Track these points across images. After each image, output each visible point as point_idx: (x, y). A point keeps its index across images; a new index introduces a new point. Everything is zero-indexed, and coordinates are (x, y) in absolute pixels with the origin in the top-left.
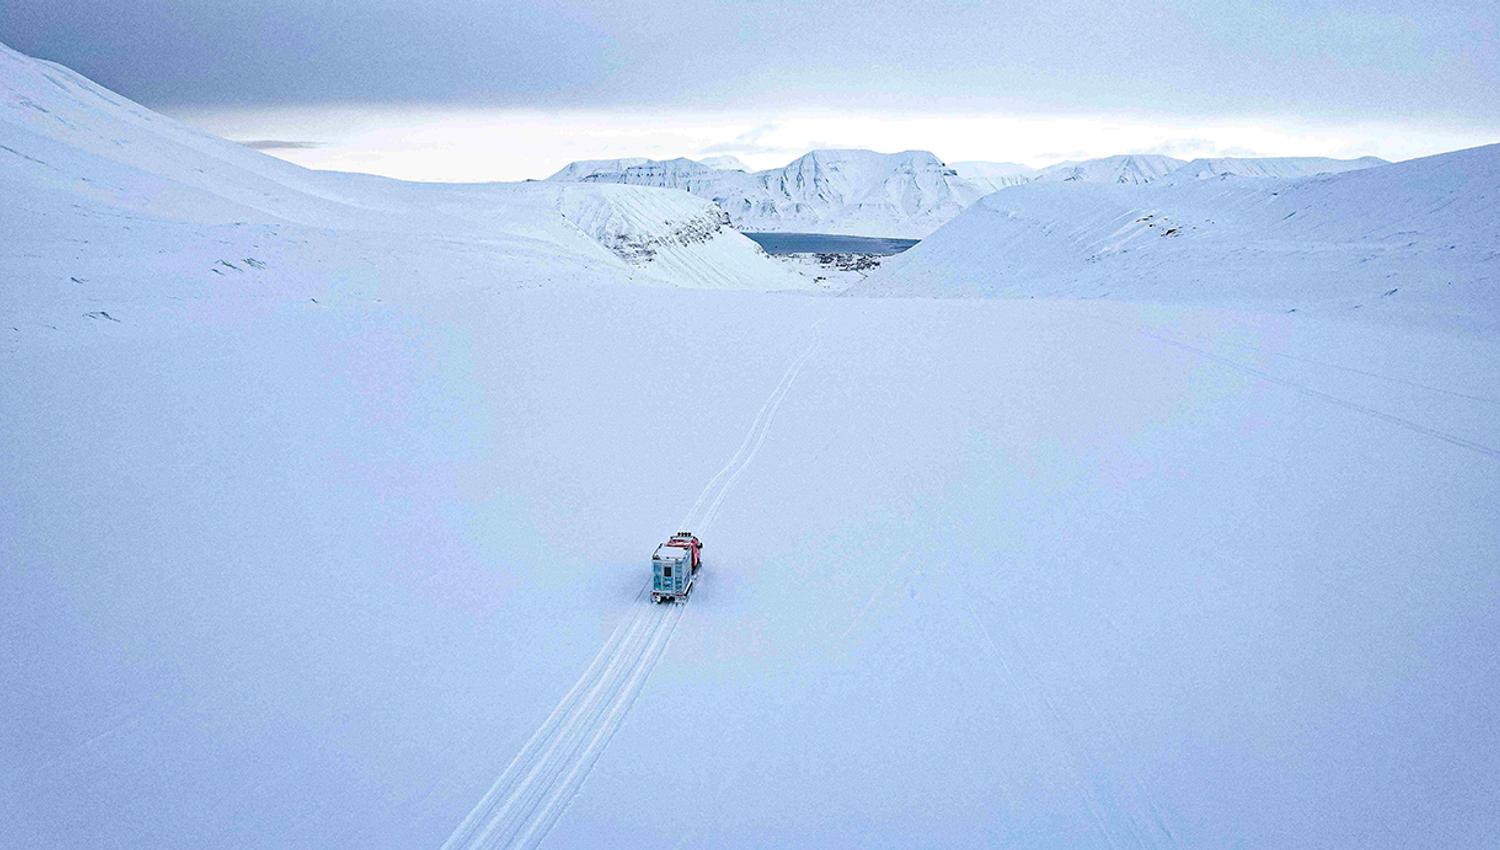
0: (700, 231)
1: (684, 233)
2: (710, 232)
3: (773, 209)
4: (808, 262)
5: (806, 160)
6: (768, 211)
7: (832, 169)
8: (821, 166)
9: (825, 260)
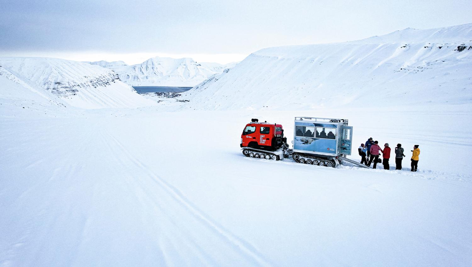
0: (104, 81)
1: (95, 82)
2: (109, 82)
3: (138, 78)
4: (152, 96)
5: (149, 61)
6: (136, 79)
7: (158, 64)
8: (154, 63)
9: (159, 94)
